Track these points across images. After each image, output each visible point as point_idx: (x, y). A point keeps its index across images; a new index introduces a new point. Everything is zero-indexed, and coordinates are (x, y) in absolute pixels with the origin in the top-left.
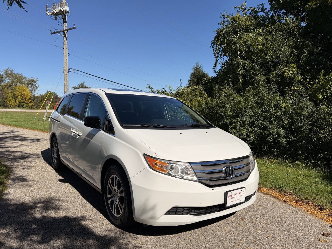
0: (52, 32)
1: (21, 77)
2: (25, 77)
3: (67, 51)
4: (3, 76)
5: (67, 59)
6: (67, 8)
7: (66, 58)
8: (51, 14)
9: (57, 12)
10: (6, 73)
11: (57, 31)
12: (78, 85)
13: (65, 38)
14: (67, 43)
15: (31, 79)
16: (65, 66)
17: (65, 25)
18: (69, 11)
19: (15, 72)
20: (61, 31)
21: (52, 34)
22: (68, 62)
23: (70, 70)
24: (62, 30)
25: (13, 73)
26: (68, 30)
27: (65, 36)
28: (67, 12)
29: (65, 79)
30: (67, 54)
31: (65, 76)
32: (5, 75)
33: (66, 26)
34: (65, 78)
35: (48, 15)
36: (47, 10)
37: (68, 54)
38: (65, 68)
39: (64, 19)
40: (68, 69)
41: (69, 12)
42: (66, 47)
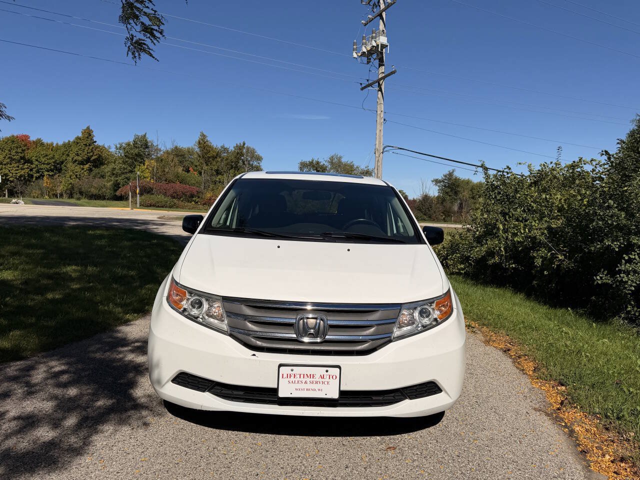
0: (363, 86)
1: (352, 167)
2: (357, 167)
3: (382, 116)
4: (327, 167)
5: (382, 131)
6: (383, 40)
7: (380, 127)
8: (361, 56)
9: (369, 49)
10: (332, 163)
11: (370, 82)
12: (443, 177)
13: (380, 92)
14: (383, 103)
15: (365, 169)
16: (377, 142)
17: (382, 69)
18: (388, 44)
19: (344, 160)
20: (374, 81)
21: (362, 89)
22: (382, 134)
23: (385, 149)
24: (376, 79)
25: (340, 162)
26: (383, 78)
27: (380, 90)
28: (383, 46)
29: (376, 165)
30: (382, 120)
31: (377, 160)
32: (329, 166)
33: (383, 71)
34: (376, 163)
35: (355, 58)
36: (354, 50)
37: (385, 120)
38: (377, 146)
39: (380, 59)
40: (382, 149)
41: (387, 46)
42: (381, 108)
